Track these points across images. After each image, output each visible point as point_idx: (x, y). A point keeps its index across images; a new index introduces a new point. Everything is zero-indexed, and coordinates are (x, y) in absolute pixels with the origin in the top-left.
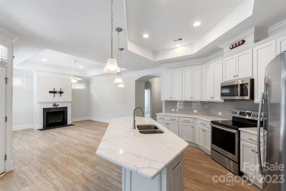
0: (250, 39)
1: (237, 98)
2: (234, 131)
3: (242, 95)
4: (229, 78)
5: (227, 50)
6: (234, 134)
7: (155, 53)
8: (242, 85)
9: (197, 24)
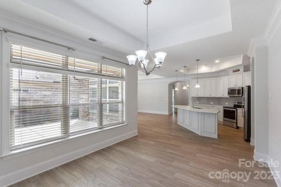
0: (242, 69)
1: (236, 95)
2: (235, 110)
3: (238, 94)
4: (232, 86)
5: (231, 72)
6: (234, 111)
7: (188, 70)
8: (238, 90)
9: (217, 61)
